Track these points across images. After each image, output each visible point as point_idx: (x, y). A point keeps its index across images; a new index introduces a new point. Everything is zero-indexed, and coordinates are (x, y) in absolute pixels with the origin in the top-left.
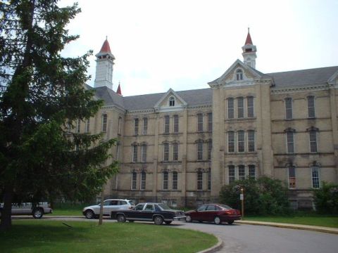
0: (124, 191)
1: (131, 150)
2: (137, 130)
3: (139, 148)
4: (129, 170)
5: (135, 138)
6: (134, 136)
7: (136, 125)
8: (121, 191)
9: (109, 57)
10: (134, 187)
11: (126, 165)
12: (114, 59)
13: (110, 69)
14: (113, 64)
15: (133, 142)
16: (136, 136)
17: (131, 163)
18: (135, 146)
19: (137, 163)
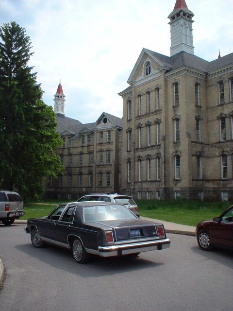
0: (213, 181)
1: (217, 125)
2: (222, 96)
3: (227, 120)
4: (217, 152)
5: (221, 107)
6: (219, 106)
7: (222, 90)
8: (209, 181)
9: (184, 15)
10: (226, 175)
11: (212, 145)
12: (192, 15)
13: (188, 30)
14: (192, 22)
15: (218, 114)
16: (221, 105)
17: (220, 142)
18: (222, 118)
19: (227, 141)
